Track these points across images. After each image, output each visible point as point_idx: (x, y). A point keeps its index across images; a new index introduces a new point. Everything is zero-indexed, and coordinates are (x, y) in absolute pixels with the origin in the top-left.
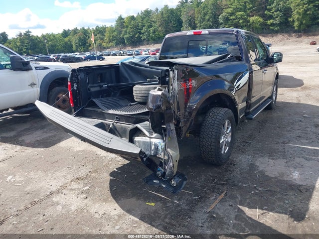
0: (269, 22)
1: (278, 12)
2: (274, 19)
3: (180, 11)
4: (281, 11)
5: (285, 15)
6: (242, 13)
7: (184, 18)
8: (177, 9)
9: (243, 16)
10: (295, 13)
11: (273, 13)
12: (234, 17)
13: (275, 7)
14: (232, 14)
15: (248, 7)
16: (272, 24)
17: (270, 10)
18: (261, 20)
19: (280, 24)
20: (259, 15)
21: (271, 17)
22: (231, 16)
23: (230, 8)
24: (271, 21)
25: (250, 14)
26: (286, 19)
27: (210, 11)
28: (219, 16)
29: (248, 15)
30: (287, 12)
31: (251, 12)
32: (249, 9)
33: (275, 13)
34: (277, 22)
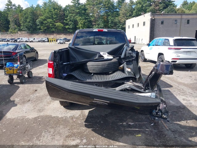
0: (67, 27)
1: (71, 22)
2: (69, 25)
3: (7, 14)
4: (72, 21)
5: (74, 24)
6: (51, 20)
7: (10, 19)
8: (4, 12)
9: (52, 22)
10: (79, 23)
11: (68, 22)
12: (46, 22)
13: (69, 19)
14: (45, 20)
15: (54, 17)
16: (69, 28)
17: (66, 20)
18: (62, 25)
19: (72, 29)
20: (61, 22)
21: (67, 24)
22: (44, 21)
23: (43, 16)
24: (68, 26)
25: (56, 21)
26: (76, 26)
27: (30, 16)
28: (36, 20)
29: (54, 22)
30: (75, 23)
31: (56, 20)
32: (54, 18)
33: (70, 22)
34: (71, 27)
